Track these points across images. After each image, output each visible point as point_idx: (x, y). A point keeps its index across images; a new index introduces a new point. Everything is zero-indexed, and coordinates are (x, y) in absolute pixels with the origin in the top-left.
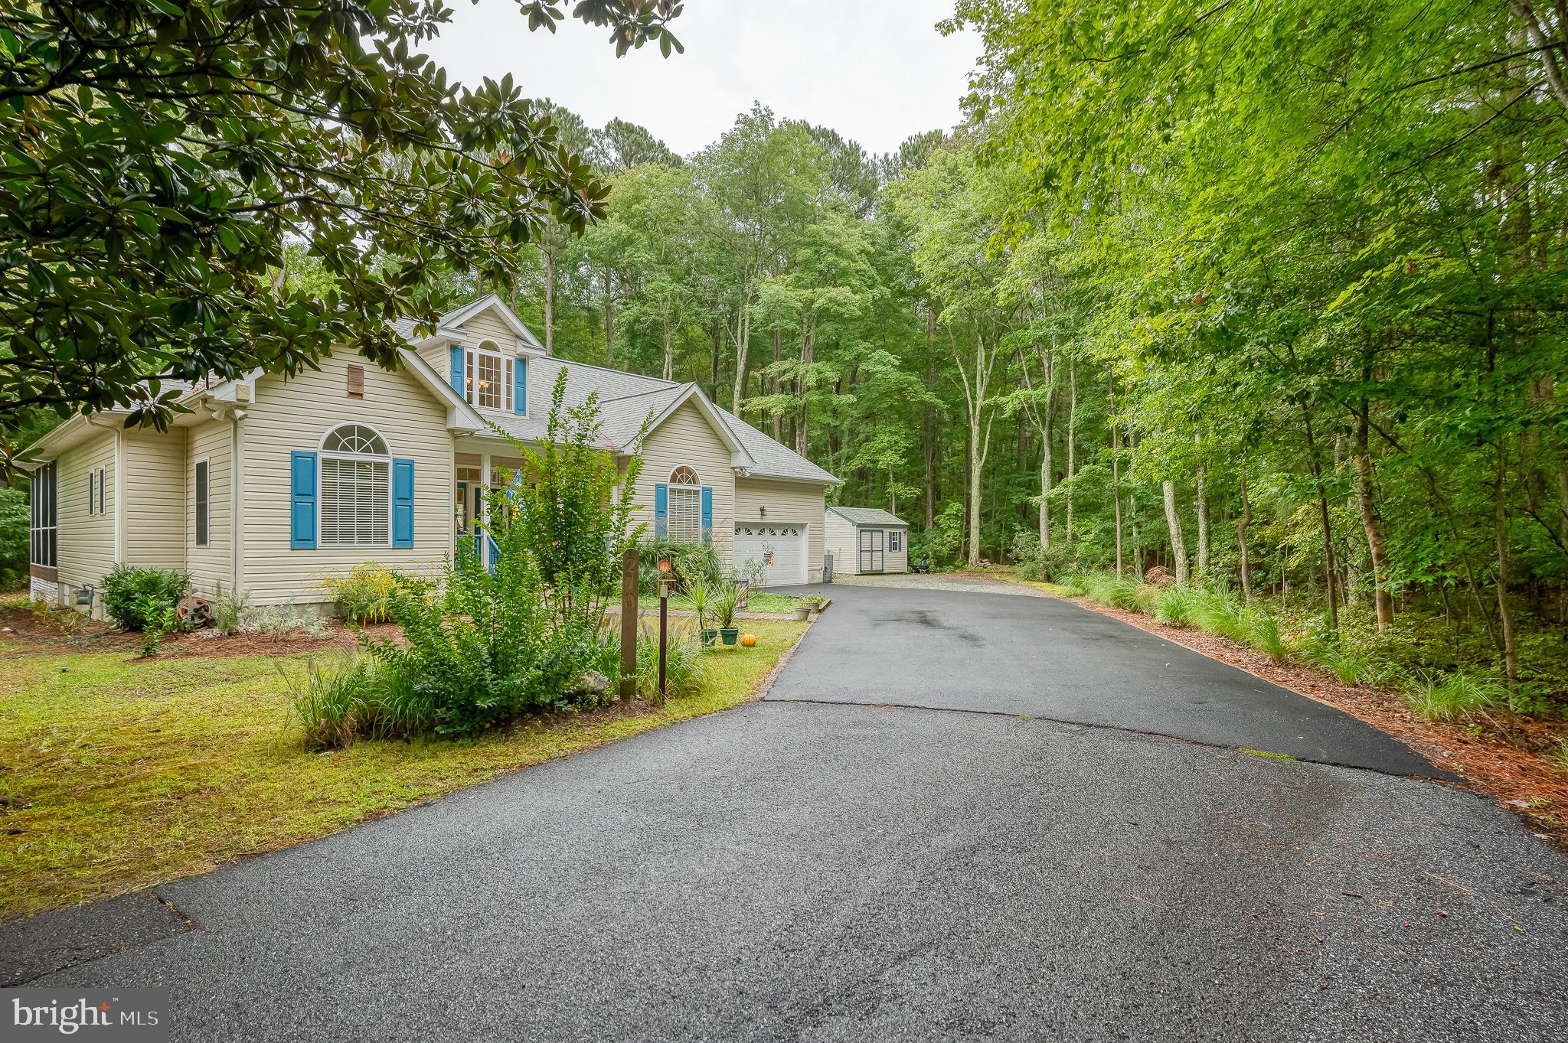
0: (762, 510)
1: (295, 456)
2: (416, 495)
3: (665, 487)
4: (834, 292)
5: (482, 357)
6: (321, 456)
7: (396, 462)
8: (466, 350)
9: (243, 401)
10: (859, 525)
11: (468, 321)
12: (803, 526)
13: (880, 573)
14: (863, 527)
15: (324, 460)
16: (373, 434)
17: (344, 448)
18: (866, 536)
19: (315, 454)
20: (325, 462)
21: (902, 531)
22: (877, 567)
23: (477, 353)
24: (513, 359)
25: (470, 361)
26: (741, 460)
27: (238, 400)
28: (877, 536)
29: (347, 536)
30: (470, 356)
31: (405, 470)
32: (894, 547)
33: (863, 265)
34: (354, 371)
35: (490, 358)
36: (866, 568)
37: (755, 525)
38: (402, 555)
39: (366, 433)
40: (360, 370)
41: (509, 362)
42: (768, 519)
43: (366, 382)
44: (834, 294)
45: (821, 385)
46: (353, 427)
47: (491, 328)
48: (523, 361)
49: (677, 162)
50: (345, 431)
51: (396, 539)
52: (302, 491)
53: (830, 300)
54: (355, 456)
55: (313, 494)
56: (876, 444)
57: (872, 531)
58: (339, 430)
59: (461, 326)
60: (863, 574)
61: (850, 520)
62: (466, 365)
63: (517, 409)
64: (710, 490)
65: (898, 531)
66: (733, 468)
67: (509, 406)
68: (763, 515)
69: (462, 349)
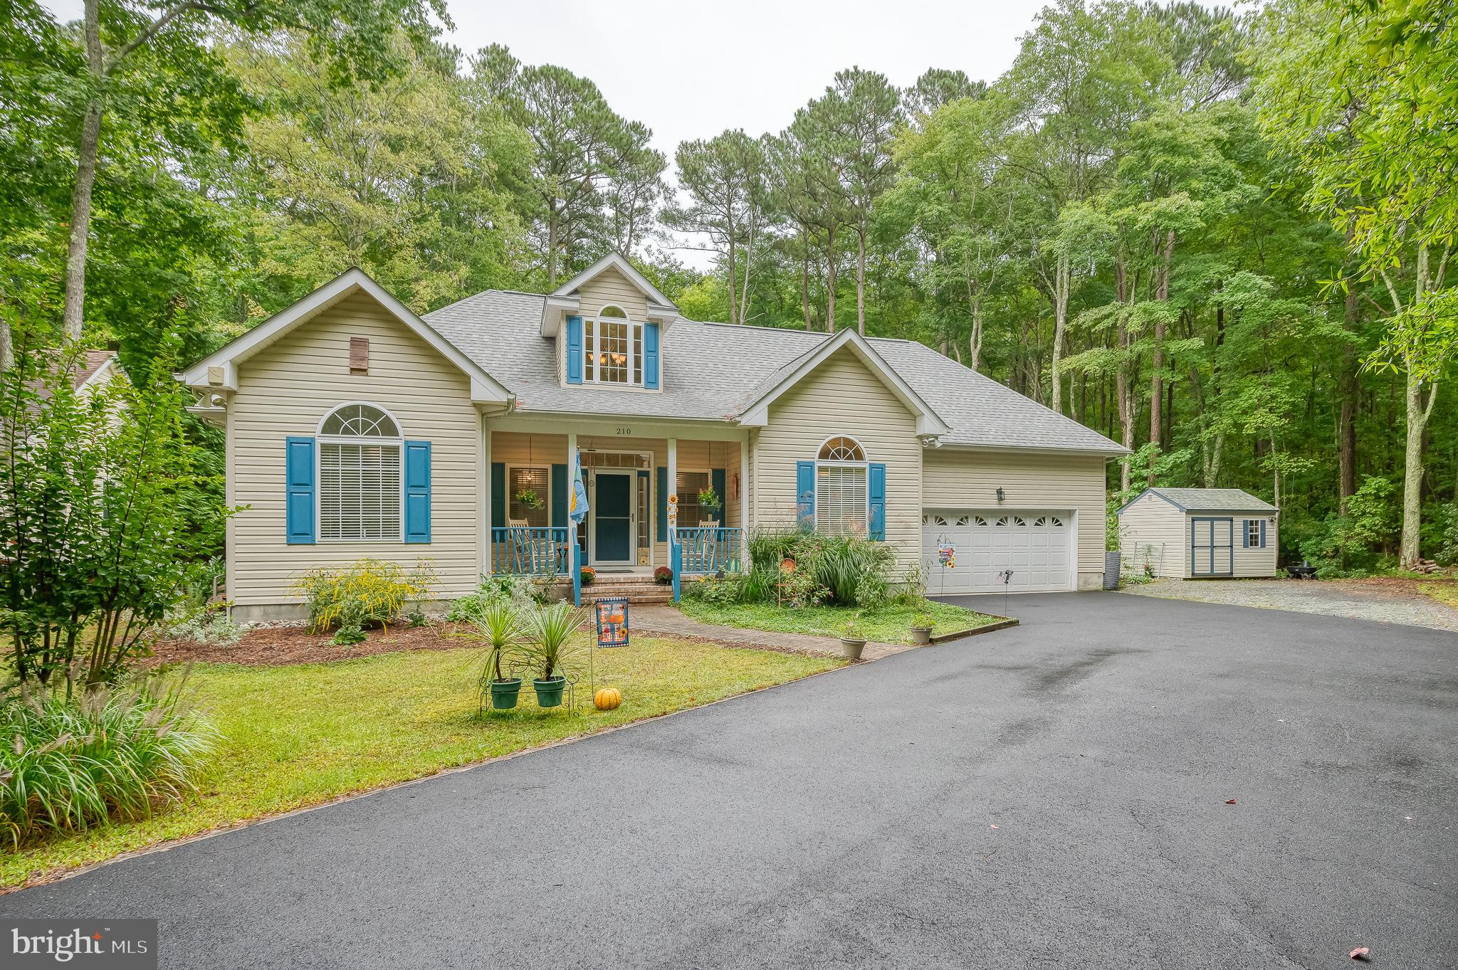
0: (1000, 492)
1: (291, 443)
2: (434, 481)
3: (811, 465)
4: (1163, 204)
5: (603, 326)
6: (319, 441)
7: (409, 446)
8: (585, 319)
9: (216, 384)
10: (1189, 512)
11: (584, 286)
12: (1070, 513)
13: (1229, 578)
14: (1196, 515)
15: (323, 445)
16: (380, 414)
17: (346, 431)
18: (1203, 528)
19: (313, 439)
20: (325, 448)
21: (1267, 519)
22: (1222, 567)
23: (598, 321)
24: (642, 324)
25: (589, 332)
26: (928, 425)
27: (211, 383)
28: (1222, 527)
29: (351, 530)
30: (590, 325)
31: (421, 454)
32: (1252, 541)
33: (1211, 158)
34: (358, 344)
35: (614, 327)
36: (1203, 568)
37: (992, 513)
38: (419, 550)
39: (373, 413)
40: (364, 343)
41: (637, 331)
42: (1009, 504)
43: (372, 356)
44: (1164, 205)
45: (1148, 330)
46: (357, 407)
47: (615, 291)
48: (654, 326)
49: (979, 91)
50: (350, 412)
51: (409, 533)
52: (298, 481)
53: (1159, 215)
54: (360, 440)
55: (310, 483)
56: (1242, 402)
57: (1212, 520)
58: (342, 412)
59: (576, 292)
60: (1195, 578)
61: (1177, 505)
62: (584, 336)
63: (648, 382)
64: (882, 467)
65: (1259, 518)
66: (920, 437)
67: (637, 379)
68: (1001, 499)
69: (579, 319)
